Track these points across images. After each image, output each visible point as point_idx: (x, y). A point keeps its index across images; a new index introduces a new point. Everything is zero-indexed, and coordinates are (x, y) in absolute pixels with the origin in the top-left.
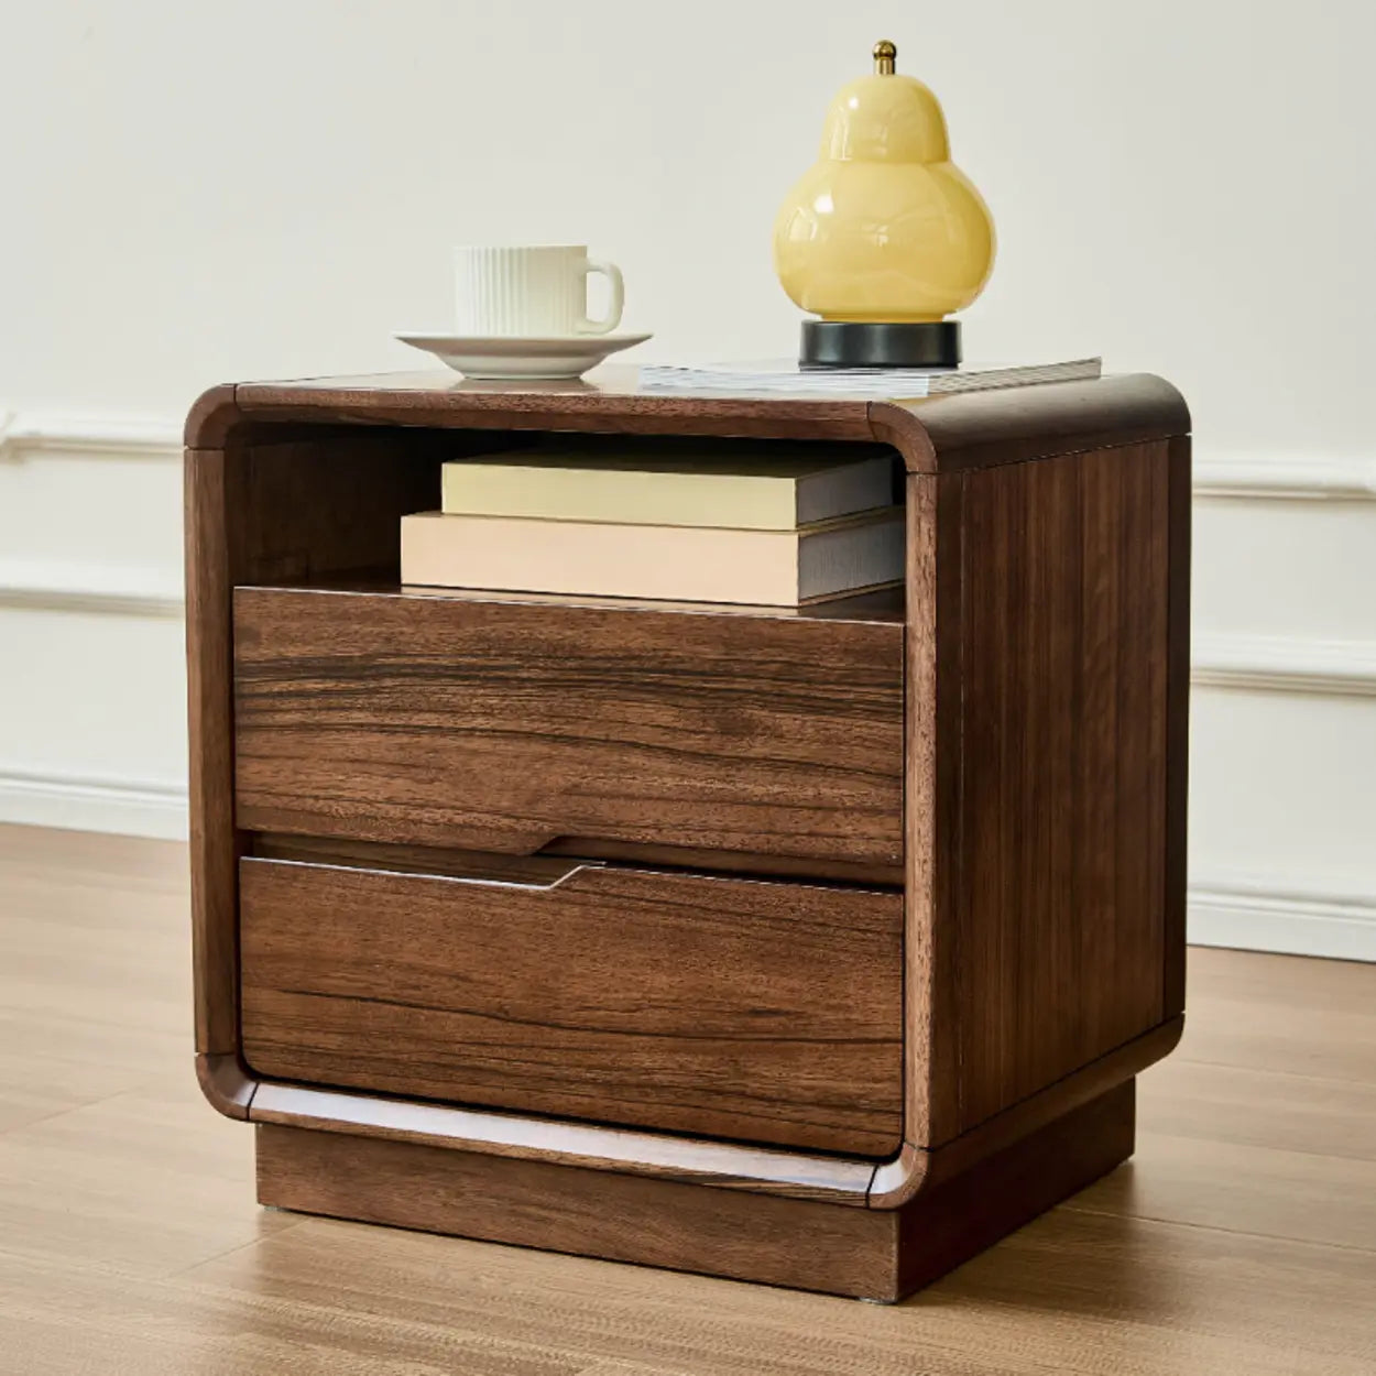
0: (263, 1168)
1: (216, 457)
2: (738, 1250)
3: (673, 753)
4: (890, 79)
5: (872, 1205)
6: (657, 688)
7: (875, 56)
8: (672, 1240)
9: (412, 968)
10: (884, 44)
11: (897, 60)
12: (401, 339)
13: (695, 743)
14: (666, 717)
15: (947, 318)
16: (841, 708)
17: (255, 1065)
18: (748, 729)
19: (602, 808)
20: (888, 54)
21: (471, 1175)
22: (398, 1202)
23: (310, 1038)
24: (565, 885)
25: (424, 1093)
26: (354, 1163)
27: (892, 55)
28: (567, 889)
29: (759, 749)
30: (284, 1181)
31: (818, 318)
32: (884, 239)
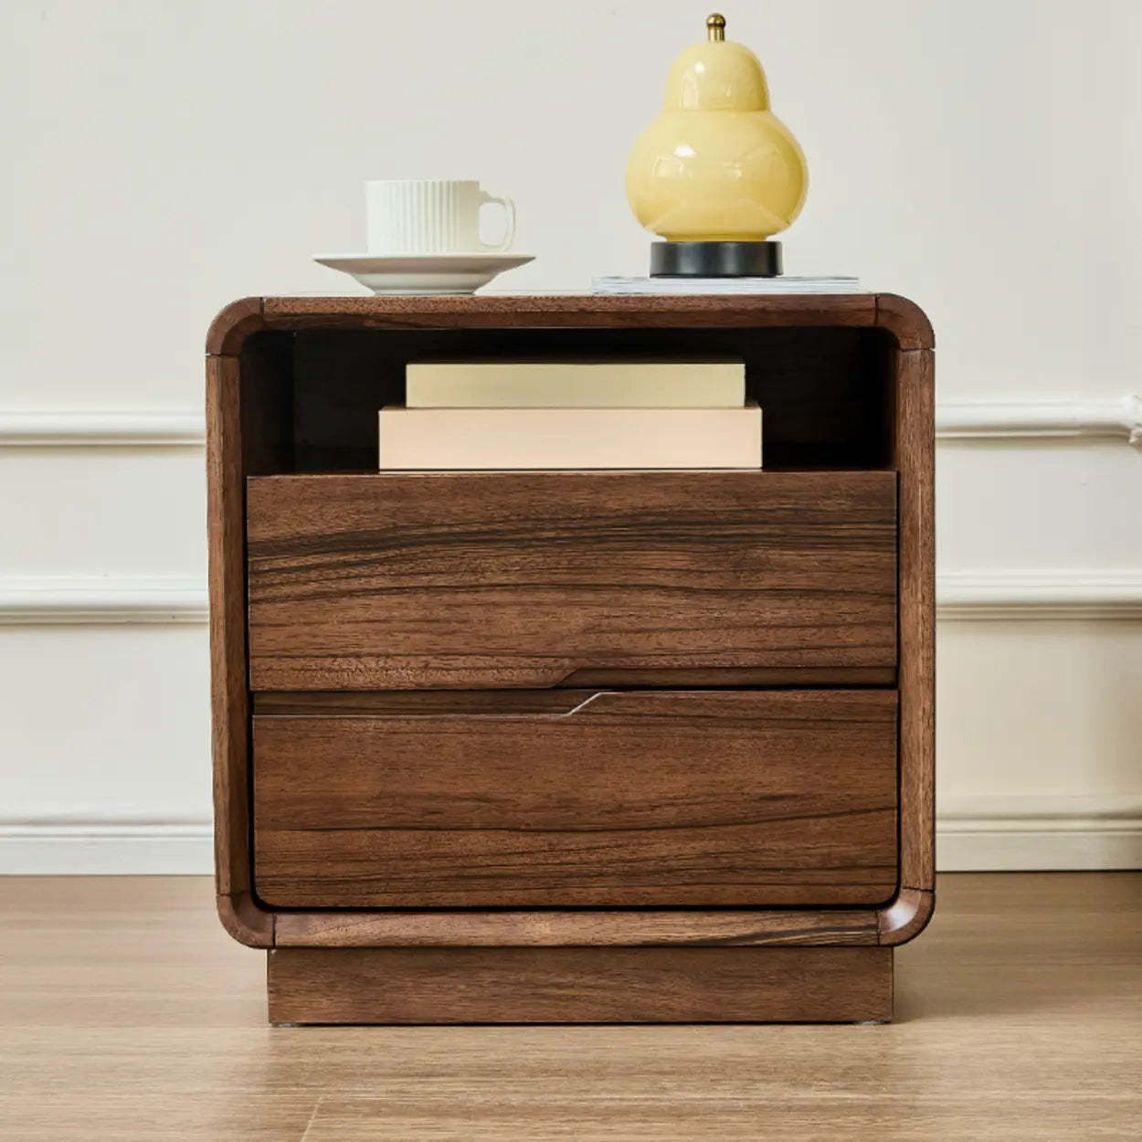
0: (275, 989)
1: (232, 362)
2: (752, 997)
3: (688, 591)
4: (721, 45)
5: (882, 942)
6: (671, 538)
7: (710, 26)
8: (687, 997)
9: (432, 797)
10: (716, 16)
11: (726, 29)
12: (318, 261)
13: (710, 582)
14: (679, 560)
15: (770, 239)
16: (842, 544)
17: (269, 900)
18: (759, 567)
19: (621, 642)
20: (719, 24)
21: (490, 969)
22: (417, 1002)
23: (326, 869)
24: (586, 710)
25: (445, 903)
26: (375, 973)
27: (722, 25)
28: (587, 713)
29: (768, 581)
30: (297, 1000)
31: (663, 240)
32: (739, 173)
